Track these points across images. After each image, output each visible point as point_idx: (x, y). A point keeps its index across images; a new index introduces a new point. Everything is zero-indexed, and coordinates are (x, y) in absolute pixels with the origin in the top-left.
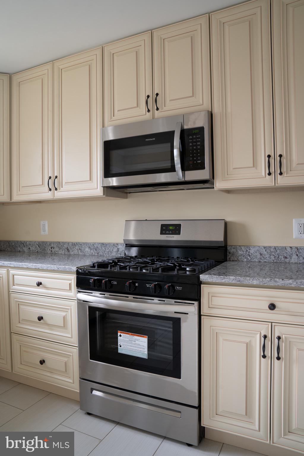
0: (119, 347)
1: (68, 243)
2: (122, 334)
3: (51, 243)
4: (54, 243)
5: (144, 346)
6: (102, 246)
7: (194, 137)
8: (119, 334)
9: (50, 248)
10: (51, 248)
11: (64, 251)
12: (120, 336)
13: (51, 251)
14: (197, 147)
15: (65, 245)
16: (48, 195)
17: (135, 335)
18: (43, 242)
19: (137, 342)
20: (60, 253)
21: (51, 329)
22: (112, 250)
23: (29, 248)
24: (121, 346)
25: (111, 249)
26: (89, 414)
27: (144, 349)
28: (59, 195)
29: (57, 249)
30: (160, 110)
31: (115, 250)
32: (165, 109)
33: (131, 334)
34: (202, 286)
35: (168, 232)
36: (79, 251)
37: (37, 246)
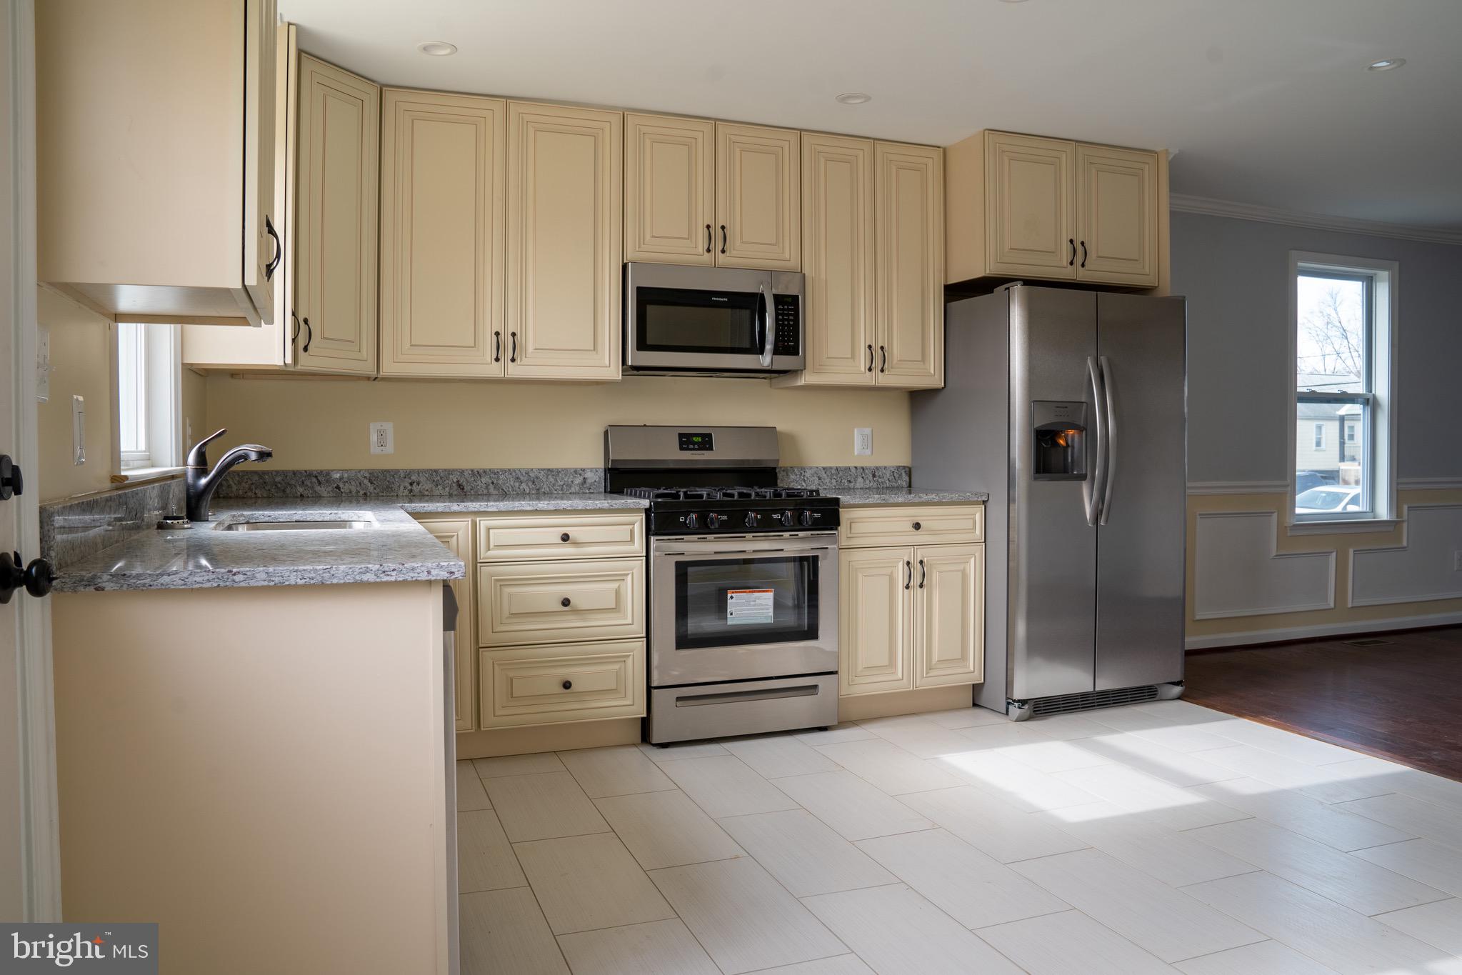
0: (729, 616)
1: (462, 472)
2: (733, 595)
3: (408, 474)
4: (419, 472)
5: (767, 605)
6: (548, 475)
8: (729, 595)
9: (408, 485)
10: (411, 484)
11: (447, 489)
12: (732, 597)
13: (411, 491)
14: (789, 323)
15: (451, 476)
17: (754, 592)
18: (385, 472)
19: (758, 602)
20: (436, 493)
22: (572, 481)
23: (338, 487)
24: (731, 614)
25: (570, 480)
26: (665, 746)
27: (768, 609)
29: (427, 486)
30: (727, 253)
31: (579, 480)
32: (734, 253)
33: (750, 592)
34: (841, 510)
35: (691, 446)
36: (491, 487)
37: (366, 481)
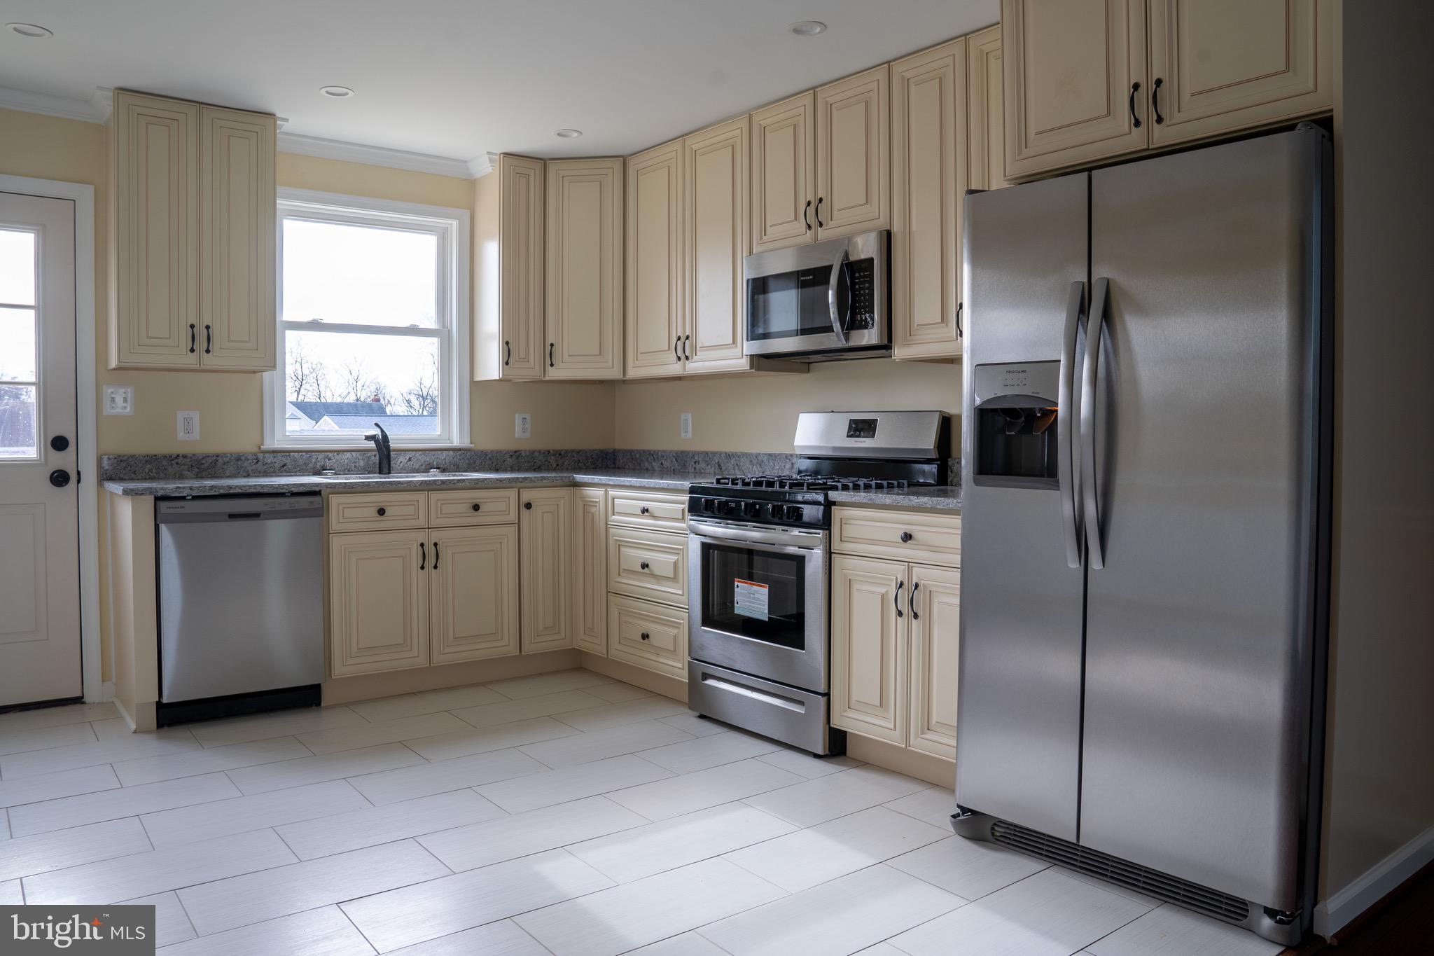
0: (736, 605)
1: (720, 454)
2: (739, 584)
3: (694, 454)
4: (699, 453)
5: (763, 601)
6: (769, 459)
7: (862, 274)
8: (736, 583)
9: (693, 463)
10: (695, 463)
11: (713, 468)
12: (738, 586)
13: (695, 468)
14: (864, 292)
15: (715, 458)
16: (675, 369)
17: (753, 584)
18: (683, 452)
19: (756, 596)
20: (708, 471)
21: (659, 584)
22: (784, 466)
23: (662, 464)
24: (737, 603)
25: (783, 465)
26: (702, 717)
27: (764, 605)
28: (694, 367)
29: (703, 465)
30: (824, 226)
31: (788, 466)
33: (751, 584)
34: (833, 507)
35: (858, 433)
36: (736, 468)
37: (674, 460)
